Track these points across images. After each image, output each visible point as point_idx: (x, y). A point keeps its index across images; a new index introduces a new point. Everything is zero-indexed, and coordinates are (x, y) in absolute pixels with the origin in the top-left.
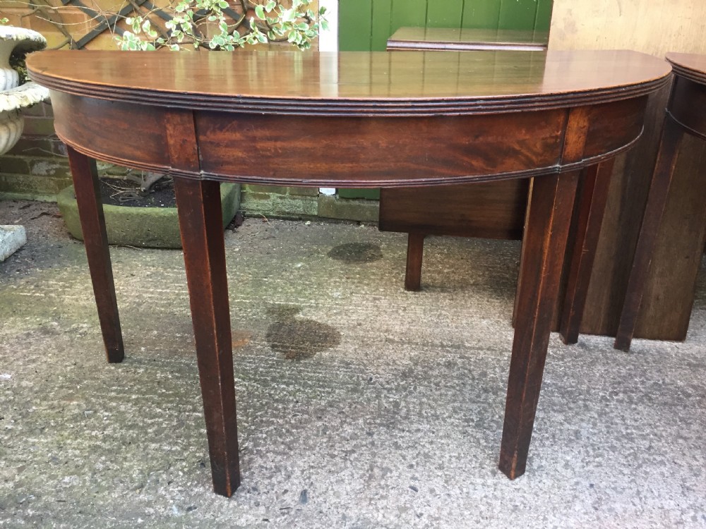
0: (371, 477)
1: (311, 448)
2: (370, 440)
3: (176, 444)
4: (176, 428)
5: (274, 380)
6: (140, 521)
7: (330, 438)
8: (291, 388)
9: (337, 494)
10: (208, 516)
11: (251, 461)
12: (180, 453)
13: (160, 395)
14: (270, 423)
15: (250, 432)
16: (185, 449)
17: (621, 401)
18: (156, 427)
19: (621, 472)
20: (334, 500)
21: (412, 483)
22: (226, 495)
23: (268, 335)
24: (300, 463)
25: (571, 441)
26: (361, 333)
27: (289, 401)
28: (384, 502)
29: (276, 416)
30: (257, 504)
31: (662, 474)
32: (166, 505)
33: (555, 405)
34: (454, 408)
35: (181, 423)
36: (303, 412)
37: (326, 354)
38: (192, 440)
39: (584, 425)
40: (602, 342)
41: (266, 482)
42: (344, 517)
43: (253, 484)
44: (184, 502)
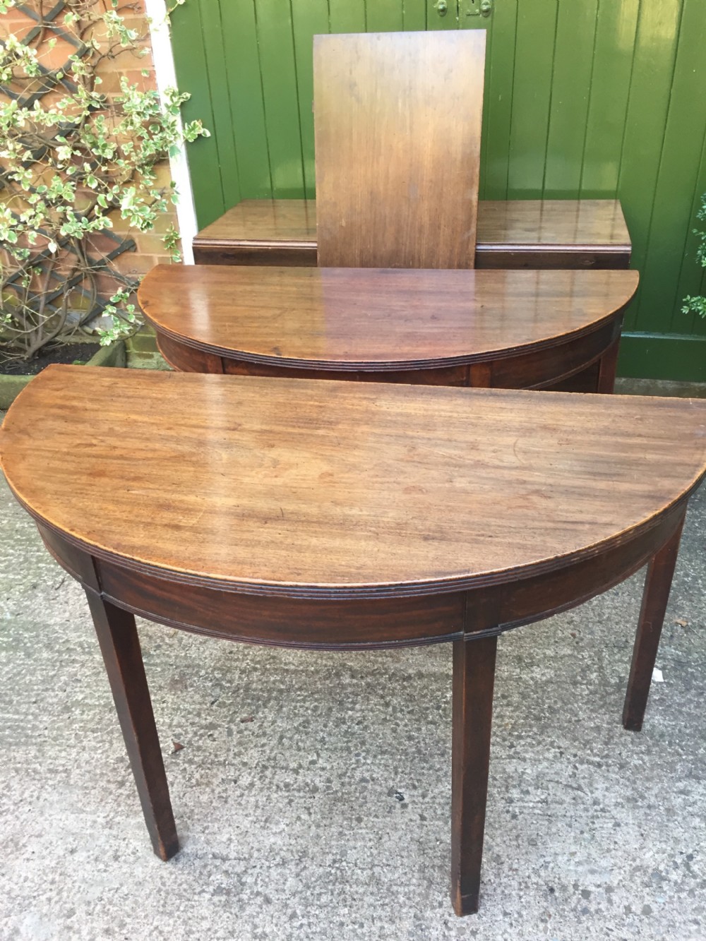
3: (19, 574)
4: (21, 563)
12: (20, 580)
13: (16, 540)
16: (25, 577)
18: (7, 563)
35: (26, 560)
38: (31, 571)
41: (76, 598)
43: (65, 599)
44: (16, 611)
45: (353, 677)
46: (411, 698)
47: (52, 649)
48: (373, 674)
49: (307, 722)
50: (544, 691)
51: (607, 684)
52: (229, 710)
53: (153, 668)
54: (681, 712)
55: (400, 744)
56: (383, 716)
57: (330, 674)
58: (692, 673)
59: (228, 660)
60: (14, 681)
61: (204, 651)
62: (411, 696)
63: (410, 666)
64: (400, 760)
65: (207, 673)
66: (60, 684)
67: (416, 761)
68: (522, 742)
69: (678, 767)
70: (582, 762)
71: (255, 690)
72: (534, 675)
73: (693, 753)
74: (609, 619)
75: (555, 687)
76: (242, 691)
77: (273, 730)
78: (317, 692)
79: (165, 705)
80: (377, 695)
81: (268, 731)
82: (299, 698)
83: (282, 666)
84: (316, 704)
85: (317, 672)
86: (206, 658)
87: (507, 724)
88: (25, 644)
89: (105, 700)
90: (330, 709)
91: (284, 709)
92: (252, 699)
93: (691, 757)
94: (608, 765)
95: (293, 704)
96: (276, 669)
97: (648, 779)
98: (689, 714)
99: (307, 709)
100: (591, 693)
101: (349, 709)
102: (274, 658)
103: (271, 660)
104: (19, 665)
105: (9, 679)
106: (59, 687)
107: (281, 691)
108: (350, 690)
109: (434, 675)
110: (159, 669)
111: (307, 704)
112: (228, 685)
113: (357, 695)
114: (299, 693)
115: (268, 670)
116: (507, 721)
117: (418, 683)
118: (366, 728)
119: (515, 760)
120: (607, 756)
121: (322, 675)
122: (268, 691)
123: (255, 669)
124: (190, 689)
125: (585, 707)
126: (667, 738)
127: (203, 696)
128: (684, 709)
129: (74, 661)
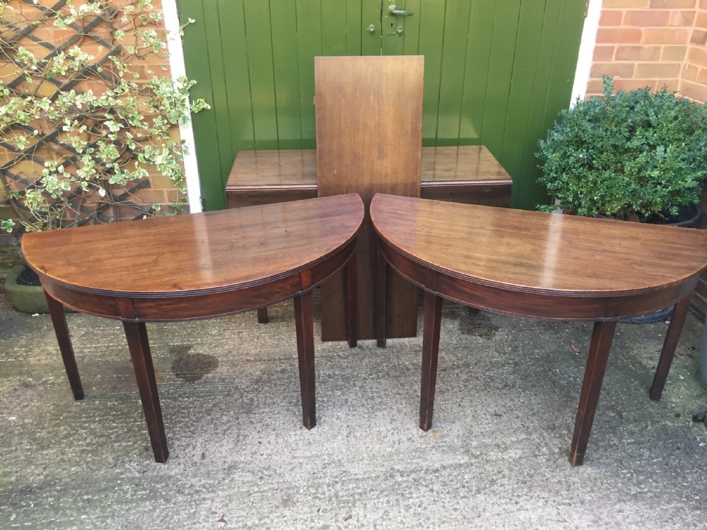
0: (238, 441)
1: (206, 431)
2: (237, 422)
3: (129, 441)
4: (127, 433)
5: (180, 396)
6: (119, 482)
7: (215, 424)
8: (191, 400)
9: (220, 452)
10: (154, 474)
11: (173, 443)
12: (132, 446)
13: (114, 415)
14: (180, 422)
15: (170, 428)
16: (135, 443)
17: (373, 379)
18: (115, 434)
19: (364, 417)
20: (219, 455)
21: (259, 440)
22: (162, 462)
23: (173, 368)
24: (200, 440)
25: (342, 405)
26: (231, 358)
27: (190, 408)
28: (245, 452)
29: (183, 417)
30: (179, 464)
31: (384, 415)
32: (131, 472)
33: (338, 386)
34: (284, 397)
35: (129, 430)
36: (199, 413)
37: (210, 375)
38: (138, 438)
39: (351, 395)
40: (371, 343)
41: (183, 453)
42: (225, 462)
43: (176, 455)
44: (140, 469)
45: (402, 476)
46: (445, 484)
47: (183, 493)
48: (413, 471)
49: (386, 511)
50: (521, 464)
51: (553, 453)
52: (332, 513)
53: (265, 494)
54: (600, 463)
55: (451, 514)
56: (432, 499)
57: (387, 476)
58: (597, 438)
59: (315, 479)
60: (166, 522)
61: (295, 476)
62: (444, 482)
63: (435, 462)
64: (456, 525)
65: (304, 491)
66: (203, 517)
67: (465, 523)
68: (522, 499)
69: (611, 497)
70: (559, 505)
71: (342, 497)
72: (510, 455)
73: (616, 487)
74: (538, 412)
75: (525, 460)
76: (334, 499)
77: (368, 521)
78: (384, 490)
79: (286, 518)
80: (423, 485)
81: (364, 522)
82: (374, 497)
83: (353, 476)
84: (387, 498)
85: (378, 477)
86: (298, 480)
87: (508, 490)
88: (161, 493)
89: (241, 523)
90: (397, 500)
91: (368, 506)
92: (344, 503)
93: (616, 489)
94: (575, 504)
95: (373, 501)
96: (350, 480)
97: (599, 507)
98: (605, 463)
99: (383, 503)
100: (547, 460)
101: (409, 498)
102: (344, 472)
103: (344, 474)
104: (164, 509)
105: (161, 521)
106: (203, 520)
107: (360, 494)
108: (404, 485)
109: (451, 465)
110: (269, 494)
111: (381, 500)
112: (323, 496)
113: (410, 488)
114: (372, 493)
115: (345, 481)
116: (507, 487)
117: (444, 473)
118: (425, 508)
119: (522, 511)
120: (571, 498)
121: (382, 478)
122: (352, 495)
123: (336, 482)
124: (298, 504)
125: (547, 470)
126: (599, 480)
127: (310, 507)
128: (601, 461)
129: (204, 499)
